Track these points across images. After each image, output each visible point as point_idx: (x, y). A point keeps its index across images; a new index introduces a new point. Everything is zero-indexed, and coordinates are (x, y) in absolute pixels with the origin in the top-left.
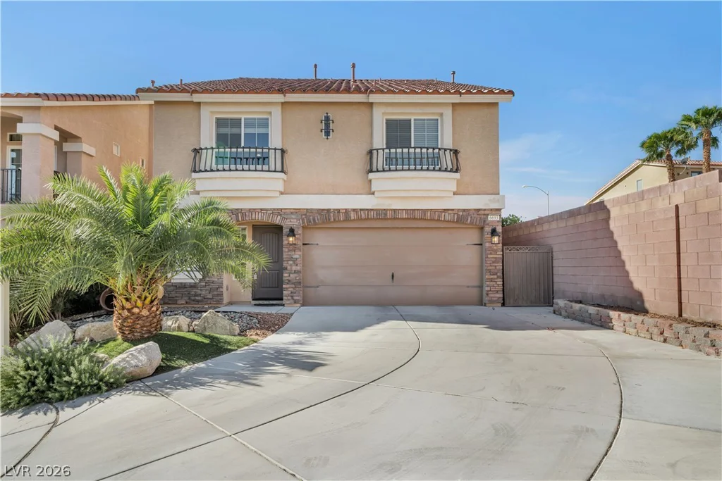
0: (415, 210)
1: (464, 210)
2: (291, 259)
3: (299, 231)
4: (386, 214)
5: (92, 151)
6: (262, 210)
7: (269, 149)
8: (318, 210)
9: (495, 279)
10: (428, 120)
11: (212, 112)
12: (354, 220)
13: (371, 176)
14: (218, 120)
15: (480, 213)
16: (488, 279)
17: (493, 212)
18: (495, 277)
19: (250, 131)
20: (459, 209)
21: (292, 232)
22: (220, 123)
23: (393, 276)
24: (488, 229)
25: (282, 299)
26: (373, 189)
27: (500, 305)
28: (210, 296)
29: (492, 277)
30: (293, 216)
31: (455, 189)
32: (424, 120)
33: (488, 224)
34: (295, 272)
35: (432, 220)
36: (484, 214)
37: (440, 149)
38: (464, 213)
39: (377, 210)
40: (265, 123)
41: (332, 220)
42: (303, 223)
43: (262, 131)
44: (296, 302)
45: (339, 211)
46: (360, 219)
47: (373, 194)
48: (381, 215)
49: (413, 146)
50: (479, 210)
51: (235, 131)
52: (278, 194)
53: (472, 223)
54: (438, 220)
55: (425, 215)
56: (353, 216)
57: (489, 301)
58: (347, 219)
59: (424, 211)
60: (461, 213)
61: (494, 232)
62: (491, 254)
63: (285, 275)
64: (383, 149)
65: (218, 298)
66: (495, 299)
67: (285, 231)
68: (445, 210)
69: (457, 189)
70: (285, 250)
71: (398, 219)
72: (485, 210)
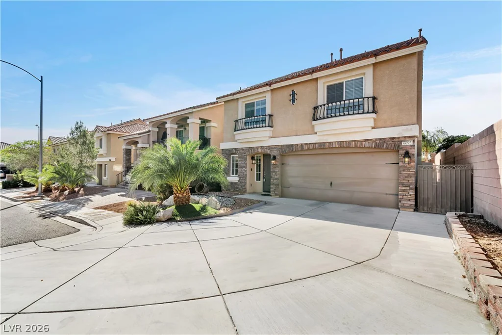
0: (343, 141)
1: (381, 139)
2: (274, 172)
3: (278, 157)
4: (324, 145)
5: (215, 125)
6: (262, 147)
7: (266, 115)
8: (287, 145)
9: (407, 190)
10: (355, 80)
11: (243, 102)
12: (306, 150)
13: (314, 123)
14: (246, 104)
15: (394, 140)
16: (401, 190)
17: (407, 139)
18: (408, 188)
19: (258, 107)
20: (376, 139)
21: (274, 158)
22: (247, 106)
23: (331, 184)
24: (402, 152)
25: (270, 192)
26: (315, 131)
27: (413, 210)
28: (241, 189)
29: (404, 188)
30: (275, 149)
31: (373, 125)
32: (353, 80)
33: (402, 148)
34: (276, 179)
35: (356, 147)
36: (399, 141)
37: (363, 98)
38: (381, 141)
39: (319, 143)
40: (264, 102)
41: (294, 150)
42: (280, 152)
43: (263, 106)
44: (276, 195)
45: (297, 145)
46: (309, 149)
47: (316, 133)
48: (322, 146)
49: (344, 99)
50: (394, 138)
51: (252, 109)
52: (268, 138)
53: (387, 148)
54: (360, 147)
55: (350, 144)
56: (305, 147)
57: (401, 206)
58: (302, 149)
59: (350, 142)
60: (378, 142)
61: (407, 154)
62: (404, 171)
63: (272, 180)
64: (324, 105)
65: (244, 190)
66: (407, 205)
67: (272, 157)
68: (366, 140)
69: (375, 124)
70: (272, 167)
71: (333, 148)
72: (399, 138)
